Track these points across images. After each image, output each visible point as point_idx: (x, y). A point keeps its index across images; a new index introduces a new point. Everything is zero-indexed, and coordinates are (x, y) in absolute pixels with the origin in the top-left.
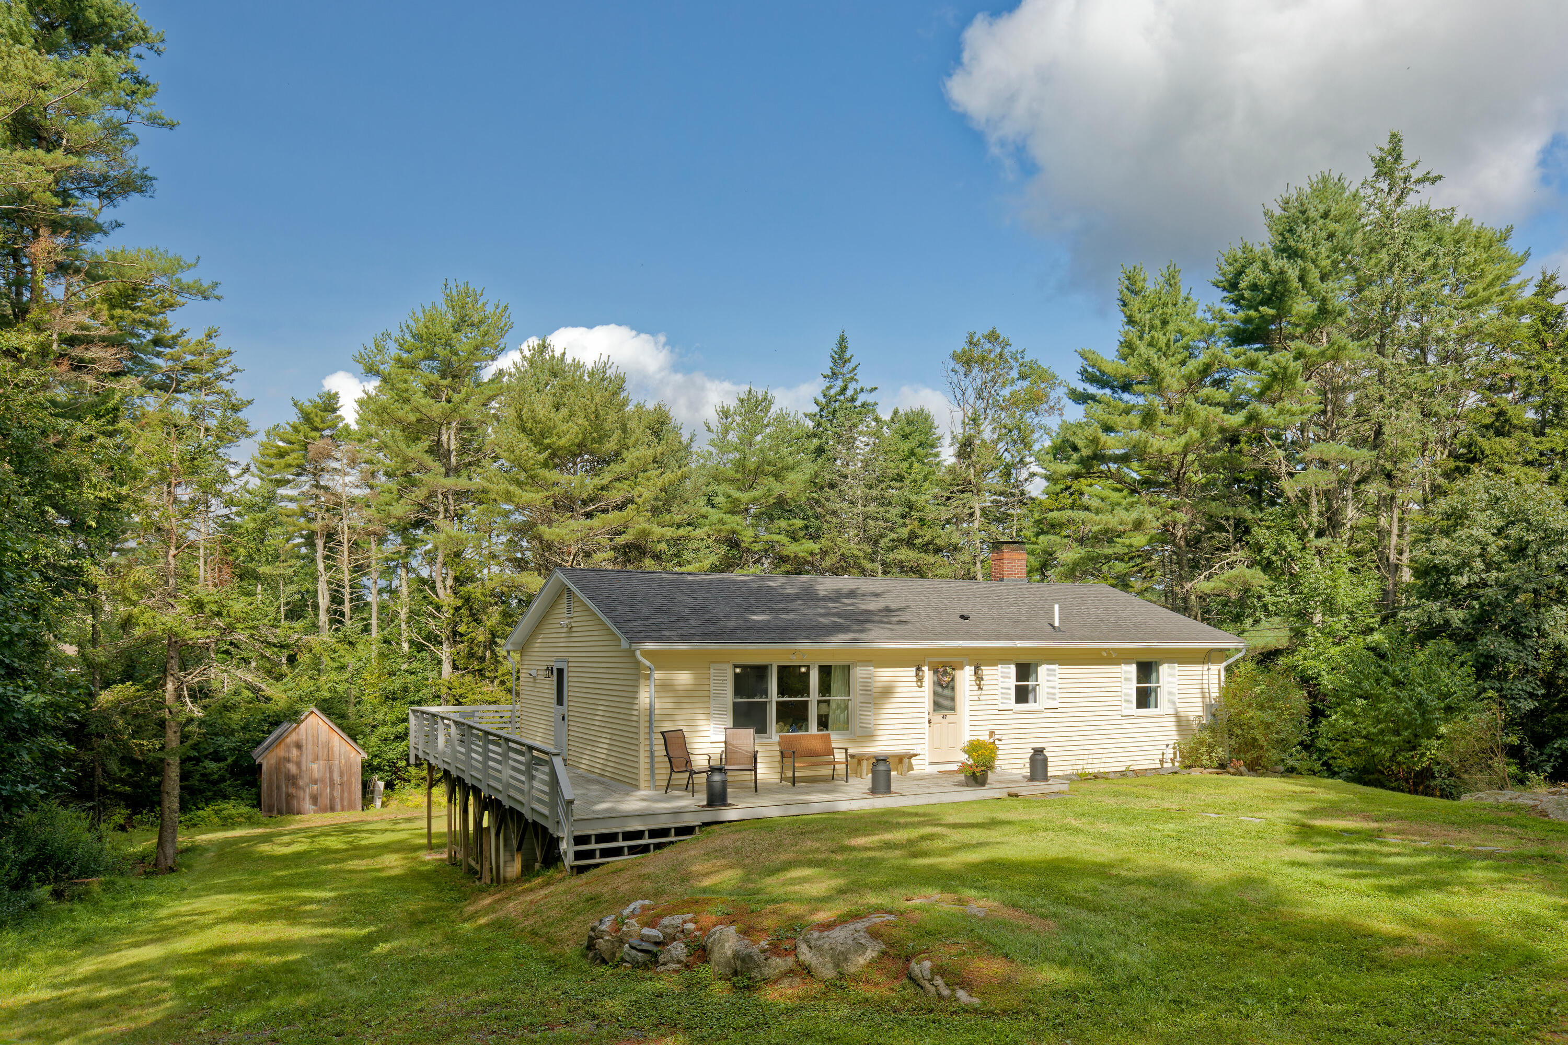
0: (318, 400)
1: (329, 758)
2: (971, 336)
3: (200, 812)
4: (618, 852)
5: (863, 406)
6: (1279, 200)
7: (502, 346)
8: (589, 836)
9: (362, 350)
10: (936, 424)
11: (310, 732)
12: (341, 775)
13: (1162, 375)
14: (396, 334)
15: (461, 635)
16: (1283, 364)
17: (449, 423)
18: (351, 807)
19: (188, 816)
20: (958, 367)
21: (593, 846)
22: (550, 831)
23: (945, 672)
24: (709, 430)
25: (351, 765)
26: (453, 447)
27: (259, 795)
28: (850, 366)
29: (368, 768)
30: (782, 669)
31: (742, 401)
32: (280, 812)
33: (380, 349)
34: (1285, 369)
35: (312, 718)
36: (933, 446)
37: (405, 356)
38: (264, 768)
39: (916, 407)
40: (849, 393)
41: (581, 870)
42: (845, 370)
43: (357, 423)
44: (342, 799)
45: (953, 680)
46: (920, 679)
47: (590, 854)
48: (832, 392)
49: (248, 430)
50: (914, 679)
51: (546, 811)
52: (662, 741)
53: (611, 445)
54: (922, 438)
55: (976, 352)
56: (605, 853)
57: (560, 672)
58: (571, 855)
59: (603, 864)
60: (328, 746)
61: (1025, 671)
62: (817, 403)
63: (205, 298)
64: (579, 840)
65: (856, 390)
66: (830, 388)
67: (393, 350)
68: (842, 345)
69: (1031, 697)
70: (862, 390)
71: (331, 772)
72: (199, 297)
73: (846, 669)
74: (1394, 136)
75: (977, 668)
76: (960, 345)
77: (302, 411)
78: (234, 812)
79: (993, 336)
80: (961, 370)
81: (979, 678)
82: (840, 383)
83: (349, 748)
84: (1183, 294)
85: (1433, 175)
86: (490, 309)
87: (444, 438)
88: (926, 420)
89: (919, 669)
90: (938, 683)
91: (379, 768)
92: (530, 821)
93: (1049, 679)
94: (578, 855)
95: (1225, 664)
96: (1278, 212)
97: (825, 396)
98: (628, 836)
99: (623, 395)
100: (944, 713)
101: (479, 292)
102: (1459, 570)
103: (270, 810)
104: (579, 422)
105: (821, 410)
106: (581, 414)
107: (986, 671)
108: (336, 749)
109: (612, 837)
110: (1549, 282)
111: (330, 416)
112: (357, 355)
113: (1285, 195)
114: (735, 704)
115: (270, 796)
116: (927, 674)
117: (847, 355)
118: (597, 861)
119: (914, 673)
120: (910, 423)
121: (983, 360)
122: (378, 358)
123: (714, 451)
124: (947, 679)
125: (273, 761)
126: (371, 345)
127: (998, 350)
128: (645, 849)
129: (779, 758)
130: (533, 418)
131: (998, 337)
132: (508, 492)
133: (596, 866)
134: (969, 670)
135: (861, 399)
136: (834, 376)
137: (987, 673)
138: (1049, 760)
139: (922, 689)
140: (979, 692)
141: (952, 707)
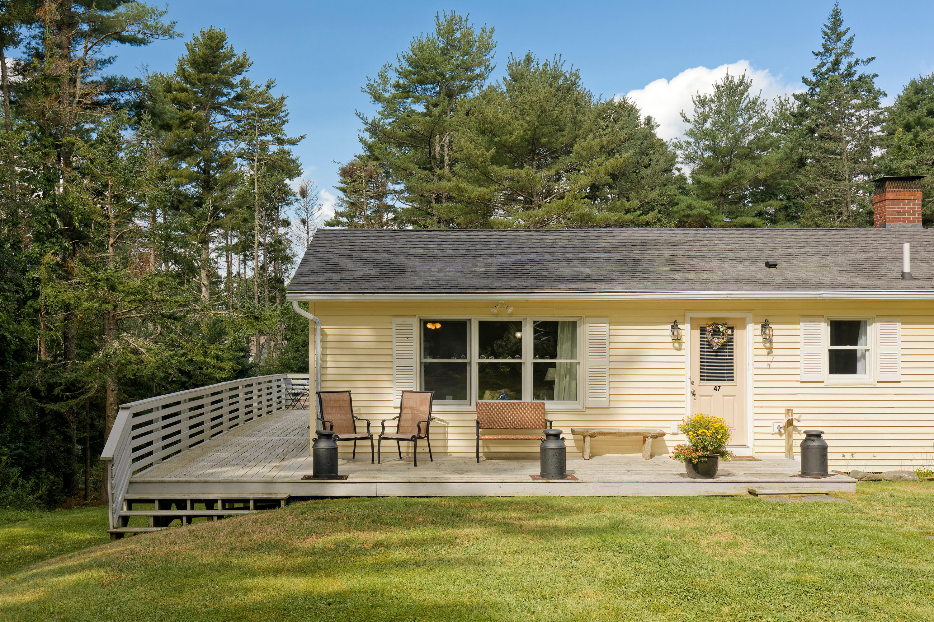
5: (861, 78)
7: (491, 66)
14: (396, 65)
23: (716, 332)
24: (687, 120)
28: (845, 39)
30: (486, 325)
33: (384, 79)
37: (403, 82)
40: (843, 67)
42: (839, 44)
45: (730, 341)
46: (677, 339)
48: (824, 69)
50: (670, 339)
53: (564, 139)
61: (844, 331)
62: (805, 81)
65: (850, 63)
66: (822, 65)
67: (393, 77)
68: (836, 18)
69: (859, 365)
70: (857, 62)
72: (168, 37)
73: (573, 325)
75: (765, 326)
81: (768, 339)
82: (832, 59)
89: (675, 326)
90: (706, 345)
93: (887, 342)
97: (816, 73)
100: (717, 383)
101: (464, 19)
105: (813, 89)
107: (777, 330)
114: (424, 365)
116: (688, 333)
117: (842, 29)
119: (669, 332)
122: (382, 86)
123: (692, 140)
124: (719, 340)
129: (474, 430)
134: (753, 329)
135: (860, 71)
136: (827, 51)
137: (775, 332)
138: (829, 450)
139: (682, 352)
140: (770, 358)
141: (730, 376)
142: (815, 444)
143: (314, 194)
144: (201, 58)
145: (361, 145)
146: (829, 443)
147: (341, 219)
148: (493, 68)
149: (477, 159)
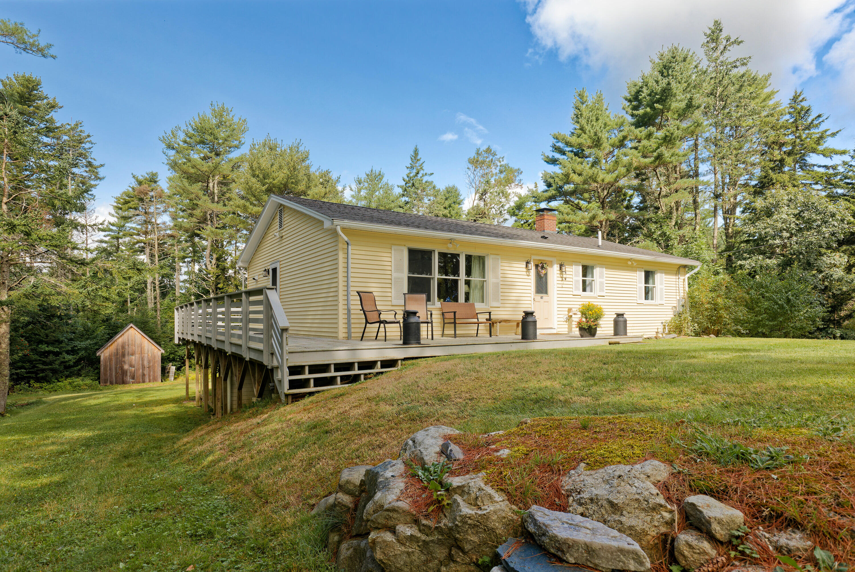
0: (146, 176)
1: (142, 352)
2: (478, 150)
3: (59, 383)
4: (331, 381)
5: (426, 182)
6: (658, 53)
7: (243, 142)
8: (303, 367)
9: (164, 135)
10: (461, 193)
11: (130, 338)
12: (149, 362)
13: (601, 142)
14: (184, 128)
15: (220, 289)
16: (672, 131)
17: (213, 176)
18: (155, 380)
19: (52, 386)
20: (470, 166)
21: (306, 375)
22: (265, 363)
23: (542, 267)
24: (351, 189)
25: (155, 357)
26: (216, 191)
27: (99, 373)
28: (421, 162)
29: (165, 360)
30: (443, 255)
31: (368, 175)
32: (111, 383)
33: (174, 135)
34: (672, 134)
35: (132, 330)
36: (459, 204)
37: (188, 140)
38: (102, 358)
39: (451, 185)
40: (420, 176)
41: (296, 398)
42: (417, 165)
43: (168, 189)
44: (149, 376)
45: (546, 274)
46: (528, 271)
47: (304, 383)
48: (411, 175)
49: (99, 176)
50: (525, 270)
51: (260, 346)
52: (359, 298)
53: (301, 187)
54: (455, 199)
55: (481, 159)
56: (319, 382)
57: (275, 270)
58: (286, 385)
59: (318, 392)
60: (141, 347)
61: (586, 270)
62: (404, 180)
63: (44, 56)
64: (295, 370)
65: (423, 174)
66: (410, 173)
67: (182, 136)
68: (416, 152)
70: (426, 174)
71: (143, 360)
72: (40, 55)
74: (716, 22)
75: (561, 266)
76: (472, 155)
77: (137, 180)
78: (81, 383)
79: (488, 150)
80: (472, 168)
81: (562, 273)
82: (415, 171)
83: (153, 347)
84: (605, 107)
85: (739, 40)
86: (236, 120)
87: (211, 185)
88: (456, 191)
89: (527, 264)
90: (538, 274)
91: (173, 360)
92: (247, 359)
93: (600, 277)
94: (293, 384)
95: (688, 275)
96: (657, 61)
97: (408, 177)
98: (339, 367)
99: (307, 162)
100: (541, 295)
101: (230, 110)
102: (774, 237)
103: (106, 382)
104: (285, 172)
105: (406, 184)
106: (286, 168)
108: (146, 348)
109: (324, 368)
110: (799, 96)
111: (153, 185)
112: (161, 137)
113: (662, 52)
114: (409, 278)
115: (105, 374)
116: (532, 266)
118: (312, 389)
119: (525, 266)
120: (448, 192)
121: (483, 162)
122: (173, 140)
124: (544, 272)
125: (107, 355)
126: (169, 132)
127: (491, 157)
128: (355, 379)
129: (440, 320)
130: (259, 168)
131: (491, 150)
132: (245, 206)
133: (311, 394)
134: (556, 267)
135: (425, 179)
136: (412, 167)
137: (567, 269)
138: (628, 322)
139: (530, 277)
140: (562, 282)
141: (546, 293)
142: (621, 319)
143: (91, 208)
144: (18, 93)
145: (134, 180)
146: (628, 319)
147: (111, 227)
148: (243, 144)
149: (256, 190)
